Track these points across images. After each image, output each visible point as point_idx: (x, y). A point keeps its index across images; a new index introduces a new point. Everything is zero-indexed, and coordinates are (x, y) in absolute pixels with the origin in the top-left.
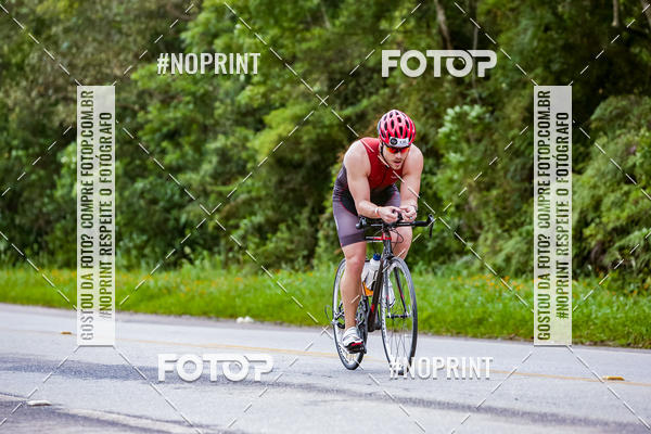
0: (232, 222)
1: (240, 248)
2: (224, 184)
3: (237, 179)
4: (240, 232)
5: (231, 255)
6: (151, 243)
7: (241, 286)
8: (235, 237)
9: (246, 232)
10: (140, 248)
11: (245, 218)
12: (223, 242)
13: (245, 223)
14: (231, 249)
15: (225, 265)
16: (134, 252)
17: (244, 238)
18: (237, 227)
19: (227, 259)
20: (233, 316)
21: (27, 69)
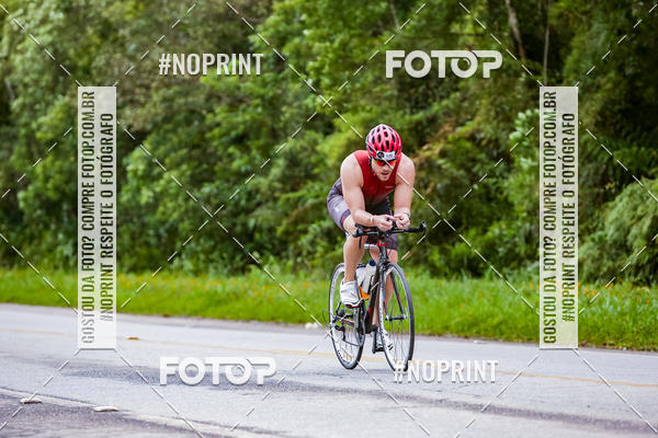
0: (300, 227)
1: (309, 253)
2: (294, 190)
3: (305, 183)
4: (309, 237)
5: (299, 260)
6: (219, 246)
7: (310, 291)
8: (304, 240)
9: (315, 237)
10: (208, 252)
11: (313, 223)
12: (291, 247)
13: (314, 228)
14: (299, 254)
15: (294, 270)
16: (202, 257)
17: (313, 243)
18: (305, 232)
19: (296, 264)
20: (302, 322)
21: (94, 72)
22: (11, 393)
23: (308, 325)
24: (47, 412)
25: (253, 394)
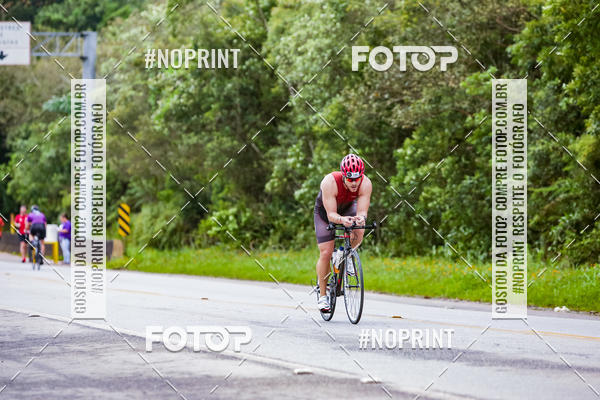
0: (551, 218)
1: (559, 242)
2: (546, 185)
3: (556, 179)
4: (559, 228)
5: (549, 249)
6: (477, 236)
7: (559, 278)
8: (555, 231)
9: (565, 228)
10: (468, 239)
11: (563, 215)
12: (542, 237)
13: (564, 220)
14: (550, 244)
15: (545, 258)
16: (461, 245)
17: (562, 233)
18: (556, 223)
19: (546, 252)
20: (551, 305)
21: (366, 75)
22: (286, 364)
23: (557, 309)
24: (318, 382)
25: (506, 371)
